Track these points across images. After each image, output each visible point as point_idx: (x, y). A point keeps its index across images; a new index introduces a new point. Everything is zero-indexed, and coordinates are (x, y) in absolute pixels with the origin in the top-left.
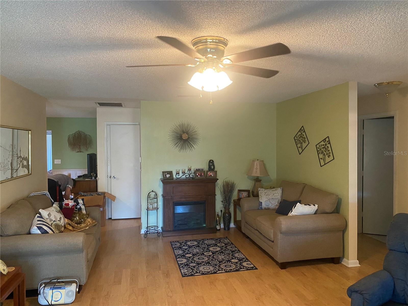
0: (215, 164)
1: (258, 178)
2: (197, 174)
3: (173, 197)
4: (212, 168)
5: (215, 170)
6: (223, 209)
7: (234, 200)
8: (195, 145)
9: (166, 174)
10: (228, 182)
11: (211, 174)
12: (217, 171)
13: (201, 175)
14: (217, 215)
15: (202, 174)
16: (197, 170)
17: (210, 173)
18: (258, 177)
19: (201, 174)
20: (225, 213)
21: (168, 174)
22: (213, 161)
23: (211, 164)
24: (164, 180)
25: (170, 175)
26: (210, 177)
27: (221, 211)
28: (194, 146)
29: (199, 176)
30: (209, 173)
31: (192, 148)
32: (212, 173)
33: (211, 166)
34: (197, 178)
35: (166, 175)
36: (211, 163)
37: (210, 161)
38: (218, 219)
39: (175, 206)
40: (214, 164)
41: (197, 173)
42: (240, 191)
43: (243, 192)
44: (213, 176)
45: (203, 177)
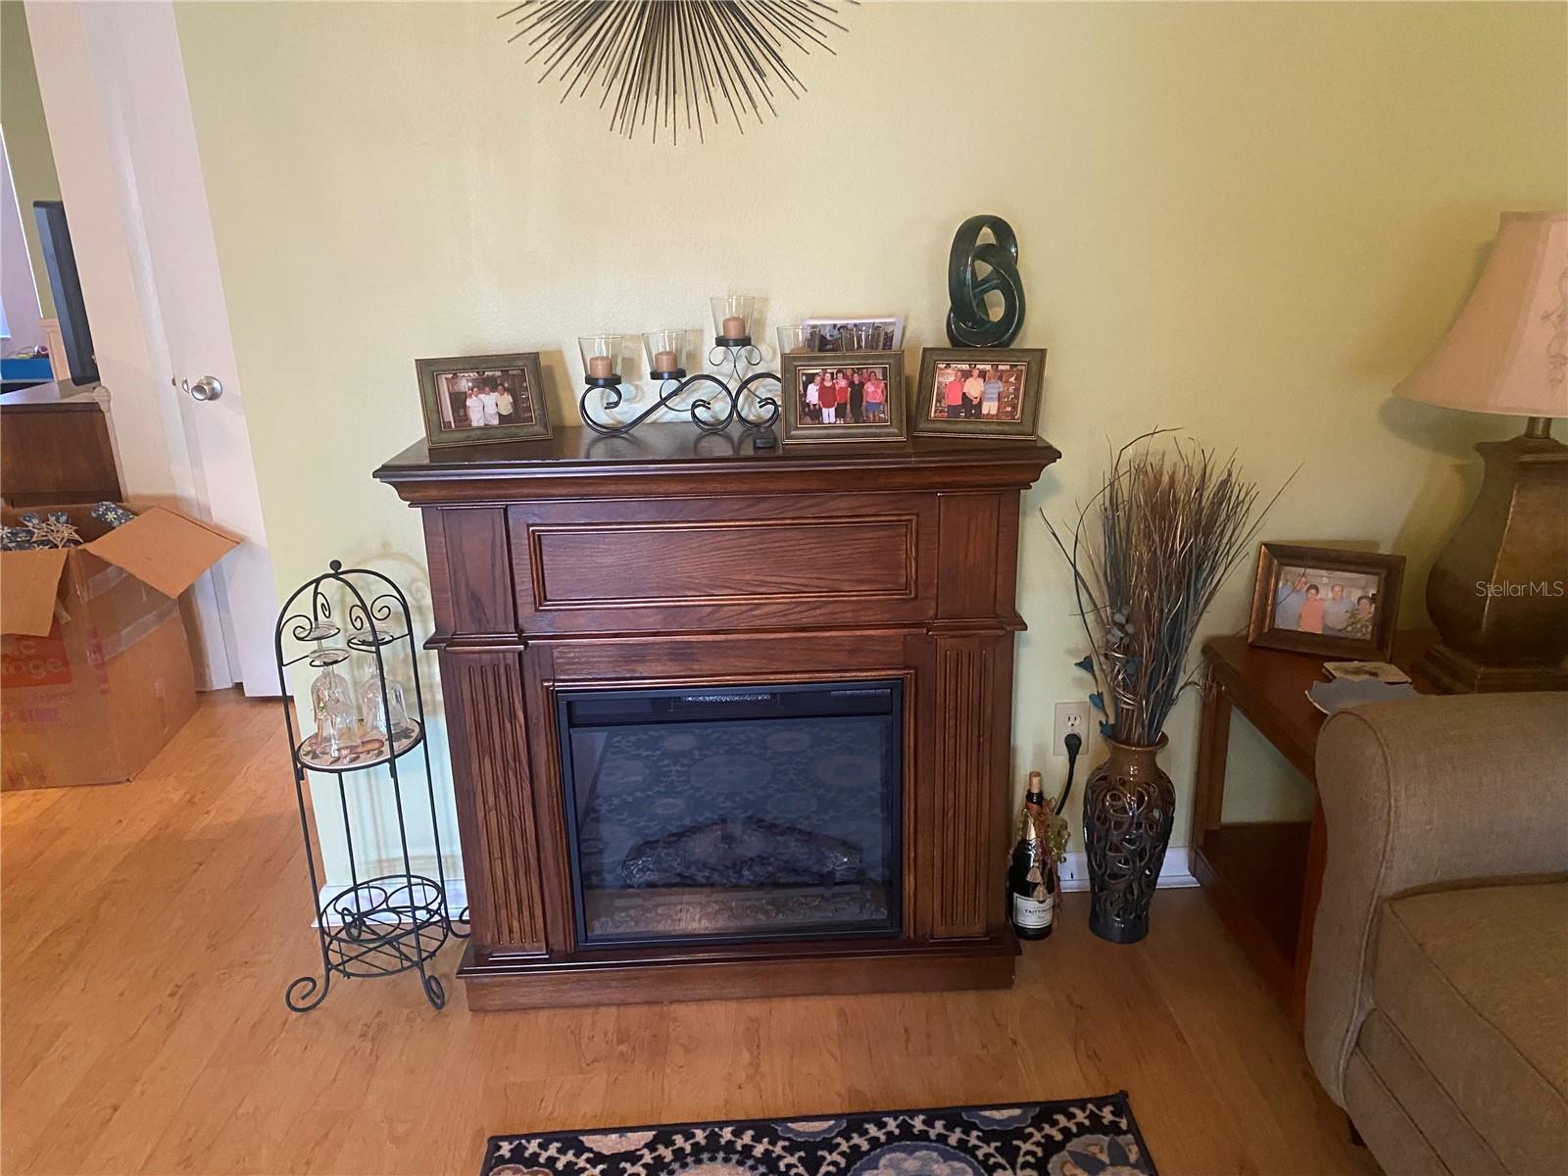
0: (1033, 261)
1: (1547, 436)
2: (813, 395)
3: (551, 647)
4: (997, 313)
5: (1030, 337)
6: (1089, 732)
7: (1209, 649)
8: (806, 42)
9: (464, 384)
10: (1167, 469)
11: (974, 388)
12: (1043, 352)
13: (853, 404)
14: (1029, 796)
15: (869, 387)
16: (823, 343)
17: (967, 375)
18: (1549, 420)
19: (857, 391)
20: (1103, 783)
21: (486, 385)
22: (1001, 228)
23: (984, 269)
24: (440, 454)
25: (508, 398)
26: (964, 428)
27: (1073, 744)
28: (787, 50)
29: (829, 415)
30: (947, 376)
31: (762, 74)
32: (983, 375)
33: (982, 286)
34: (805, 434)
35: (459, 401)
36: (985, 252)
37: (969, 231)
38: (1032, 835)
39: (571, 725)
40: (1022, 268)
41: (811, 378)
42: (1283, 555)
43: (1322, 577)
44: (990, 407)
45: (884, 426)
